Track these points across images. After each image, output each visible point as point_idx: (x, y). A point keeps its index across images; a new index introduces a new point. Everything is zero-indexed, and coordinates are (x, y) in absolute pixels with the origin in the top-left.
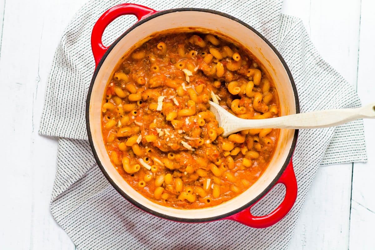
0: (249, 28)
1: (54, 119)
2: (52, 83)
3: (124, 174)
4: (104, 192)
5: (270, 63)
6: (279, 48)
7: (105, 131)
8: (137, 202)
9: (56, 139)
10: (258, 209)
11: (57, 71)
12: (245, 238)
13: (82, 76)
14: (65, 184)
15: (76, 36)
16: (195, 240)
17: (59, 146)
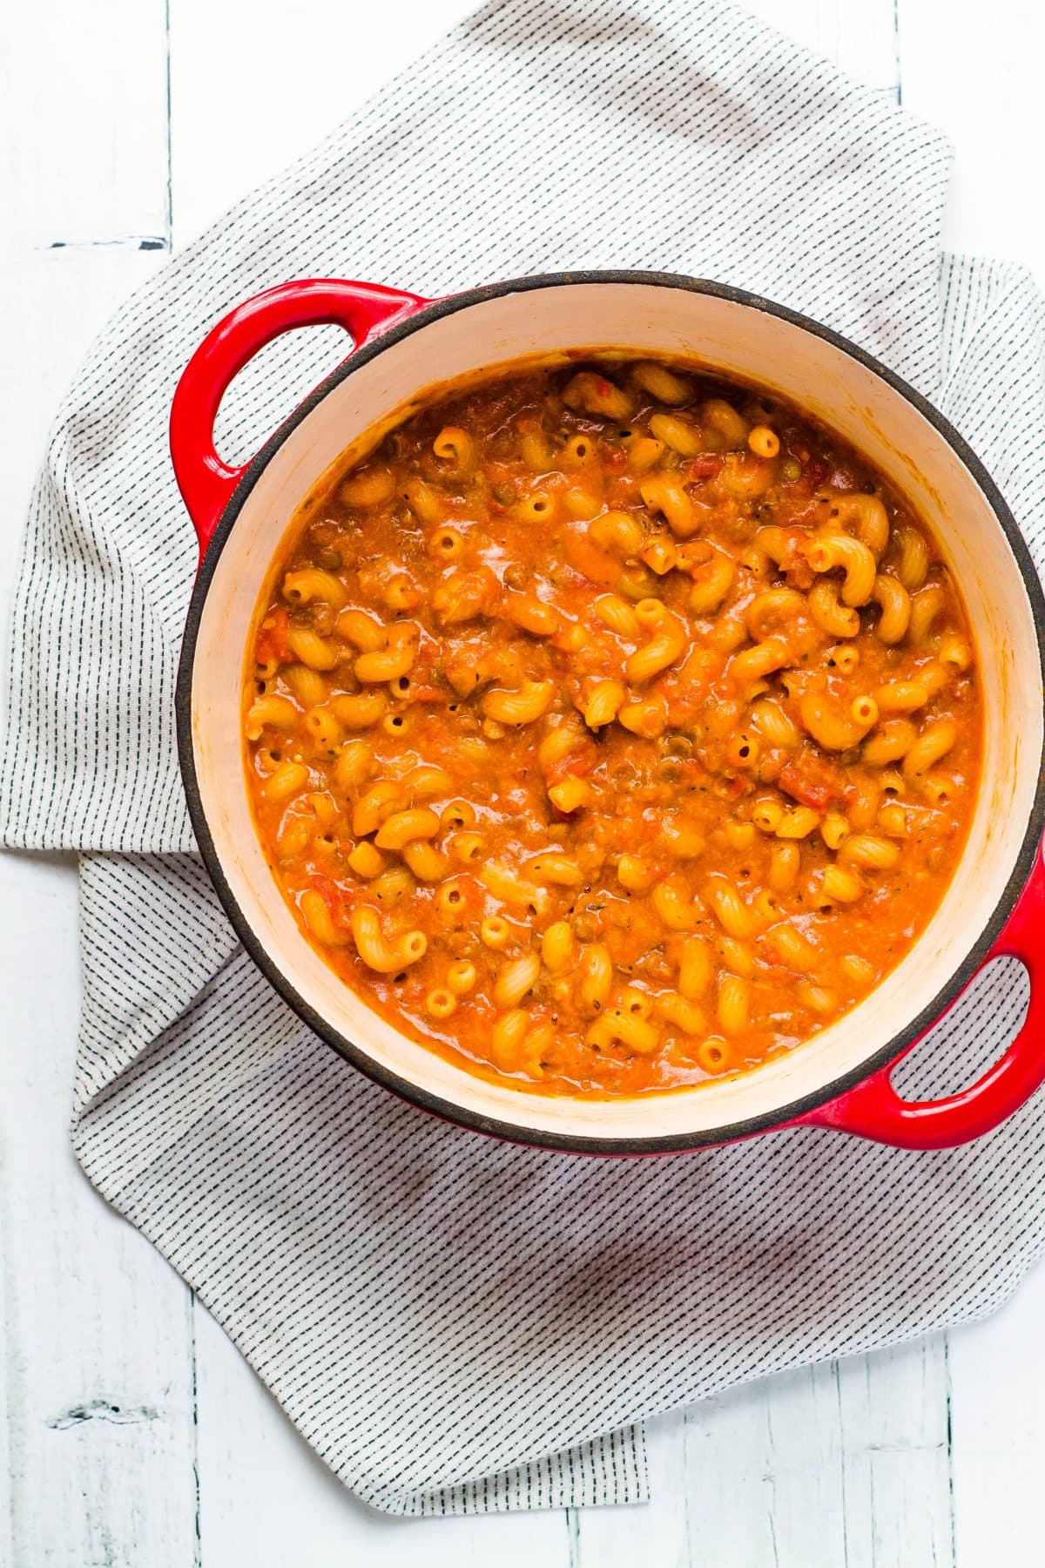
0: (814, 333)
1: (50, 781)
2: (28, 631)
3: (363, 977)
4: (285, 1059)
5: (916, 463)
6: (948, 397)
7: (267, 809)
8: (423, 1092)
9: (68, 860)
10: (926, 1067)
11: (45, 580)
12: (883, 1189)
13: (148, 590)
14: (124, 1043)
15: (109, 430)
16: (677, 1220)
17: (85, 887)
